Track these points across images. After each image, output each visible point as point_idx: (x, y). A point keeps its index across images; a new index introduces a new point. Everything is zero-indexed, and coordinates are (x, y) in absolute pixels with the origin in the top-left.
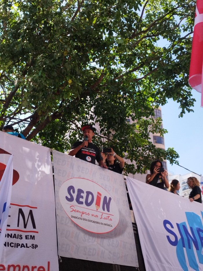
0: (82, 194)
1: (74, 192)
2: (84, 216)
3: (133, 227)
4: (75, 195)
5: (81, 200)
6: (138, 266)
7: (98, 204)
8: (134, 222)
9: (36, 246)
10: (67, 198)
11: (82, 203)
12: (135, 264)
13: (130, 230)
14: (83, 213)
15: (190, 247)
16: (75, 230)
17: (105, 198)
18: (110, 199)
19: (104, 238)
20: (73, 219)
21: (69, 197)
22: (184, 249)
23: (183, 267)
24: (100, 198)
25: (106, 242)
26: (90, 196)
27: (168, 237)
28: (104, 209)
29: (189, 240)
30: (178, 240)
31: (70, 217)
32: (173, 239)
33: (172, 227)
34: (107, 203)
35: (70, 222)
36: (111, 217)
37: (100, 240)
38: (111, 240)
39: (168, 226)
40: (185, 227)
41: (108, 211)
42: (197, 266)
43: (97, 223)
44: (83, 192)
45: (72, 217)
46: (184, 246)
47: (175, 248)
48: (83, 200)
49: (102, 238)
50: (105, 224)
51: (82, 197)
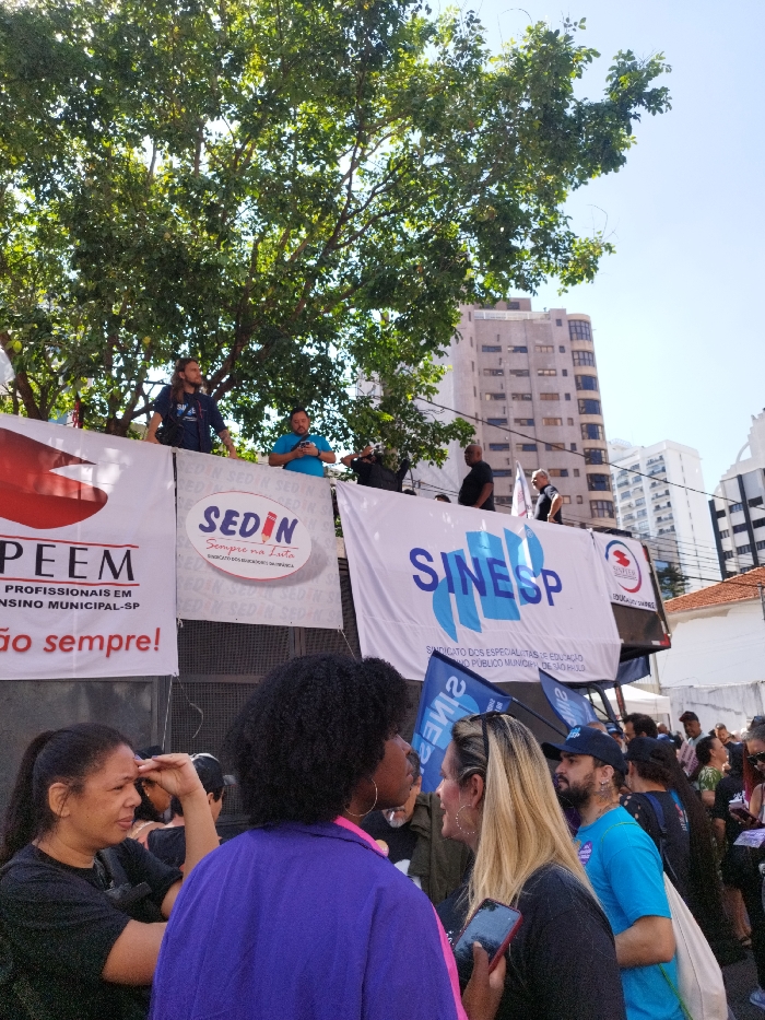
0: (234, 519)
1: (217, 516)
2: (234, 554)
3: (340, 564)
4: (219, 522)
5: (231, 527)
6: (342, 627)
7: (267, 531)
8: (343, 557)
9: (136, 605)
10: (201, 527)
11: (233, 533)
12: (337, 623)
13: (333, 571)
14: (232, 549)
15: (465, 591)
16: (215, 577)
17: (285, 521)
18: (295, 522)
19: (274, 586)
20: (212, 561)
21: (207, 525)
22: (452, 596)
23: (443, 625)
24: (273, 523)
25: (278, 592)
26: (252, 521)
27: (416, 578)
28: (279, 539)
29: (464, 581)
30: (440, 579)
31: (206, 557)
32: (427, 579)
33: (430, 559)
34: (287, 530)
35: (205, 565)
36: (293, 552)
37: (264, 591)
38: (290, 588)
39: (421, 559)
40: (460, 560)
41: (288, 541)
42: (478, 623)
43: (262, 563)
44: (237, 514)
45: (209, 556)
46: (451, 589)
47: (430, 594)
48: (237, 528)
49: (269, 586)
50: (280, 565)
51: (235, 523)
